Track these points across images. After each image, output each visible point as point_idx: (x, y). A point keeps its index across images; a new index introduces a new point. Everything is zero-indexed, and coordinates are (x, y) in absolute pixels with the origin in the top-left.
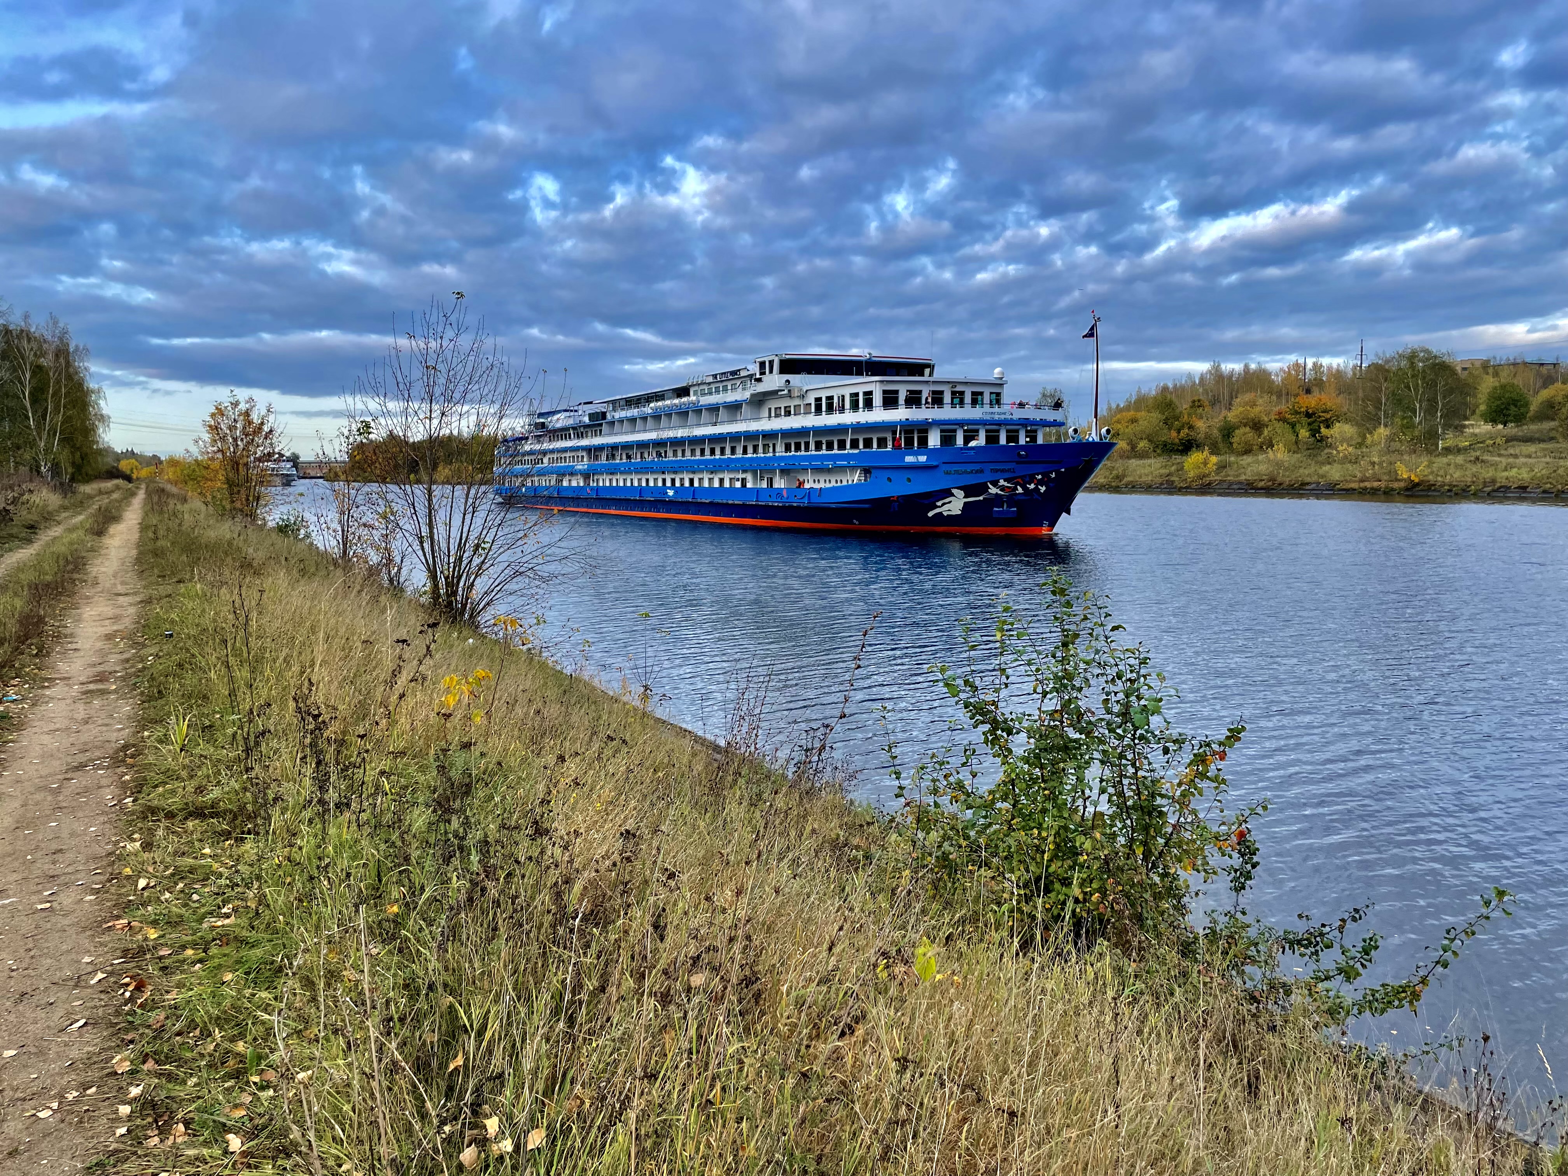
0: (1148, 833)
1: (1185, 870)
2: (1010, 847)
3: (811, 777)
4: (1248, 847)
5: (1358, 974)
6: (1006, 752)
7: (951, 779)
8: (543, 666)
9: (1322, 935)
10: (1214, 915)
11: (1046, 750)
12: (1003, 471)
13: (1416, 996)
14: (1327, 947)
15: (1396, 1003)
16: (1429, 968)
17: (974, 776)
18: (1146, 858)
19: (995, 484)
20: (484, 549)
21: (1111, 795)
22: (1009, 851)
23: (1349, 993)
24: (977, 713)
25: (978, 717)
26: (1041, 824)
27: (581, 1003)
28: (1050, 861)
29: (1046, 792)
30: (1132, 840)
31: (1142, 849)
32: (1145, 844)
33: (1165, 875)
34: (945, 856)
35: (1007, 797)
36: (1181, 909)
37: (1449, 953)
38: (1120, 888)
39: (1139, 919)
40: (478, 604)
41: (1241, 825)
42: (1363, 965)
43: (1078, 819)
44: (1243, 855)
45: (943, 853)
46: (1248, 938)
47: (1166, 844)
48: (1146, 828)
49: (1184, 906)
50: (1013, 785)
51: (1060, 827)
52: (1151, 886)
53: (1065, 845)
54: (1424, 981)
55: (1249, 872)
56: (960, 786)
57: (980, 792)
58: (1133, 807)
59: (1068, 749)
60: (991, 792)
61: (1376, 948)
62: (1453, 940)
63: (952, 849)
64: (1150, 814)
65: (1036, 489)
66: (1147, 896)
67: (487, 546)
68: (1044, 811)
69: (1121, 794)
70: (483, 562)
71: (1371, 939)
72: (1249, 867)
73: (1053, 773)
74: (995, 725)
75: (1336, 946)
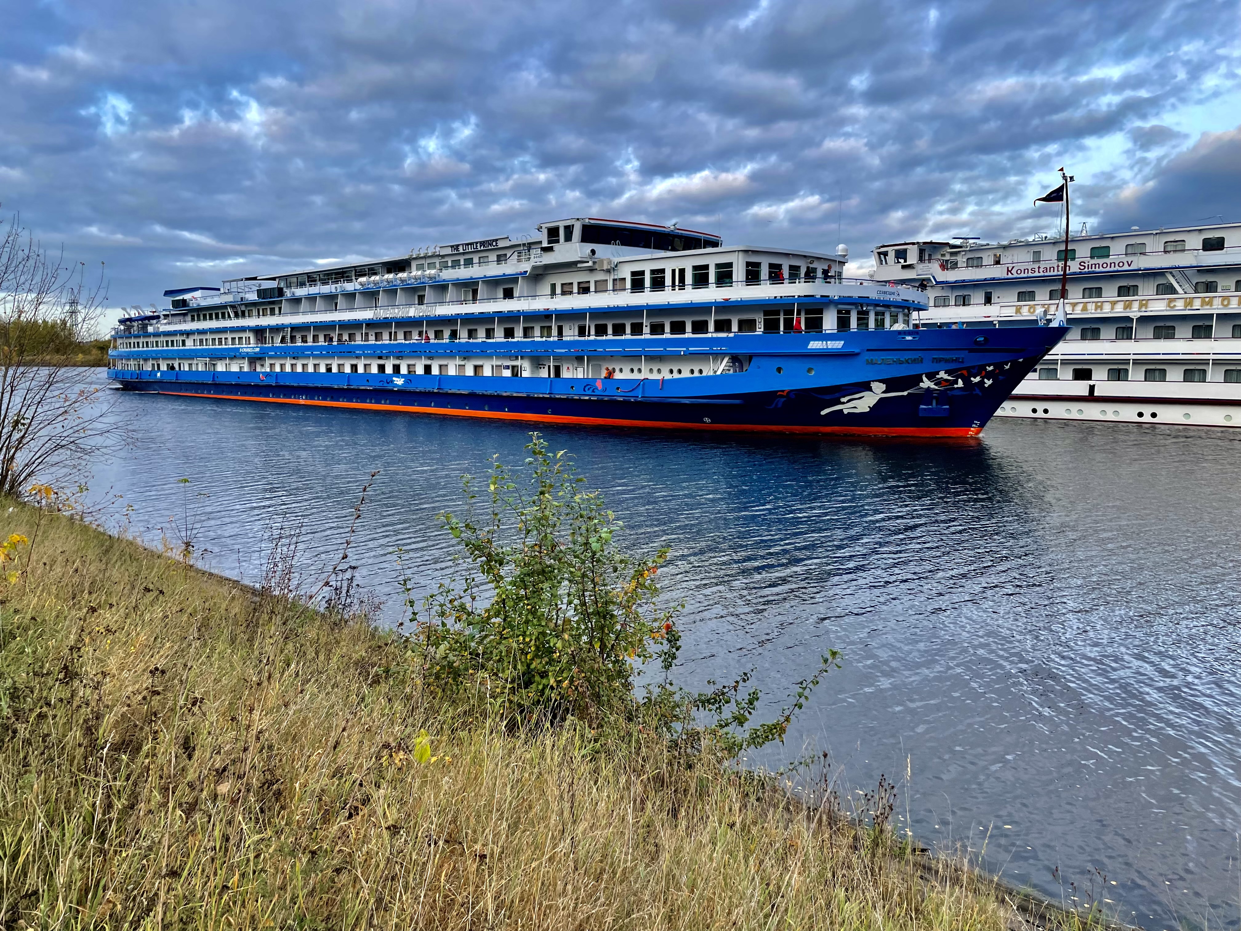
0: (603, 632)
1: (630, 656)
2: (501, 652)
3: (341, 611)
4: (673, 635)
5: (747, 720)
6: (498, 579)
7: (456, 603)
8: (85, 529)
9: (723, 694)
10: (650, 687)
11: (529, 575)
12: (947, 361)
13: (783, 730)
14: (727, 702)
15: (770, 737)
16: (791, 709)
17: (474, 599)
18: (601, 652)
19: (931, 376)
20: (23, 424)
21: (576, 606)
22: (501, 656)
23: (740, 734)
24: (476, 549)
25: (477, 552)
26: (525, 632)
27: (111, 822)
28: (533, 659)
29: (529, 607)
30: (592, 638)
31: (599, 644)
32: (601, 640)
33: (617, 661)
34: (450, 664)
35: (499, 613)
36: (627, 686)
37: (803, 699)
38: (583, 675)
39: (597, 697)
40: (19, 475)
41: (668, 619)
42: (750, 713)
43: (552, 625)
44: (669, 641)
45: (449, 662)
46: (675, 702)
47: (617, 638)
48: (602, 628)
49: (630, 684)
50: (504, 604)
51: (540, 633)
52: (605, 671)
53: (544, 646)
54: (787, 719)
55: (674, 654)
56: (463, 608)
57: (479, 611)
58: (592, 613)
59: (545, 573)
60: (487, 611)
61: (757, 699)
62: (804, 689)
63: (455, 658)
64: (604, 617)
65: (982, 382)
66: (602, 679)
67: (27, 421)
68: (527, 622)
69: (583, 604)
70: (23, 437)
71: (754, 693)
72: (674, 650)
73: (534, 592)
74: (489, 556)
75: (733, 701)
